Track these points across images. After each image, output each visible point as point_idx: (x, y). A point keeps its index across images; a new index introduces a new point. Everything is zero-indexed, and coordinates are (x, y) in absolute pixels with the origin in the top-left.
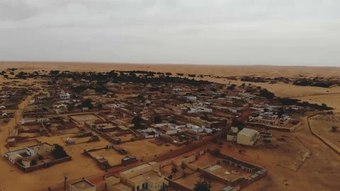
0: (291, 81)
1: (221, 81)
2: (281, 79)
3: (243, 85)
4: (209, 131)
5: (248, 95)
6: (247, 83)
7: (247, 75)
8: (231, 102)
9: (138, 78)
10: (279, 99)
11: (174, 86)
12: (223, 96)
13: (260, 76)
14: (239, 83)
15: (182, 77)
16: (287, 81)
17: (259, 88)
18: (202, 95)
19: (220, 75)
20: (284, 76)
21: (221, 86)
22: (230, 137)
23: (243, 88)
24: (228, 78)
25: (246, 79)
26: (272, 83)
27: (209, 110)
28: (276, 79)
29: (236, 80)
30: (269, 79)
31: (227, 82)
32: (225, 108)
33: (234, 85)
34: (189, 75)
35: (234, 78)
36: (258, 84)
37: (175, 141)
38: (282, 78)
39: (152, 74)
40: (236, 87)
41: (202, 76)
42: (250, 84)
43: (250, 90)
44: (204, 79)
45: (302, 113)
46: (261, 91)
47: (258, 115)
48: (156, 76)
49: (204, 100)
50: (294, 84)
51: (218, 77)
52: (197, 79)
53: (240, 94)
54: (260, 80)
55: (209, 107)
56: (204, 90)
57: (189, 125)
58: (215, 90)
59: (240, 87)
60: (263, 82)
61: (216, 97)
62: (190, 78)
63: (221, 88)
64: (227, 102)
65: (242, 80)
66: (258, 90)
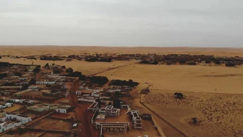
0: (82, 58)
2: (73, 57)
3: (47, 65)
5: (58, 77)
6: (50, 63)
7: (44, 54)
8: (48, 92)
12: (33, 82)
13: (55, 55)
14: (43, 63)
16: (79, 58)
17: (64, 67)
18: (7, 84)
19: (19, 55)
20: (72, 54)
21: (25, 68)
23: (49, 68)
24: (27, 58)
25: (44, 58)
26: (69, 60)
28: (69, 57)
29: (36, 59)
30: (64, 57)
31: (28, 62)
33: (39, 66)
35: (33, 58)
40: (41, 68)
42: (53, 64)
43: (57, 71)
46: (67, 71)
50: (86, 60)
51: (17, 57)
53: (50, 76)
54: (56, 58)
58: (19, 75)
60: (60, 60)
63: (26, 70)
64: (44, 94)
65: (41, 59)
66: (65, 70)
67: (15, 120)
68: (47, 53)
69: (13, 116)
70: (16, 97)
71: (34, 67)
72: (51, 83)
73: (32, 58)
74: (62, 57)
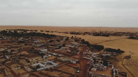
0: (91, 34)
1: (61, 35)
3: (72, 37)
5: (76, 43)
6: (74, 36)
8: (70, 51)
9: (18, 33)
13: (78, 32)
14: (70, 36)
15: (42, 32)
16: (89, 34)
17: (80, 38)
19: (61, 31)
21: (62, 38)
23: (73, 39)
24: (64, 33)
25: (72, 33)
26: (84, 35)
28: (85, 33)
29: (68, 33)
30: (82, 33)
31: (64, 35)
34: (46, 32)
35: (67, 33)
36: (79, 36)
38: (87, 32)
40: (69, 38)
41: (52, 32)
43: (76, 40)
44: (53, 34)
46: (82, 40)
48: (28, 32)
50: (93, 35)
52: (50, 33)
54: (78, 34)
60: (80, 34)
62: (46, 33)
65: (70, 34)
66: (80, 40)
71: (66, 38)
72: (72, 46)
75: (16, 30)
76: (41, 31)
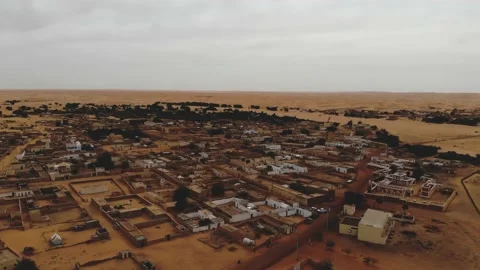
0: (419, 116)
1: (315, 117)
2: (403, 113)
3: (350, 123)
4: (307, 213)
5: (359, 139)
6: (355, 121)
7: (353, 107)
8: (336, 153)
9: (193, 113)
10: (407, 145)
11: (246, 126)
12: (321, 142)
13: (372, 109)
14: (343, 120)
15: (259, 111)
16: (412, 116)
17: (375, 128)
18: (290, 141)
19: (314, 108)
20: (406, 108)
21: (317, 126)
22: (344, 228)
23: (350, 128)
24: (325, 112)
25: (352, 113)
26: (392, 118)
27: (303, 170)
28: (395, 113)
29: (337, 114)
30: (386, 113)
31: (324, 118)
32: (328, 164)
33: (337, 124)
34: (268, 108)
35: (334, 112)
36: (372, 122)
37: (247, 240)
38: (404, 111)
39: (213, 106)
40: (339, 127)
41: (286, 110)
42: (360, 123)
43: (361, 132)
44: (291, 114)
45: (451, 172)
46: (378, 133)
47: (382, 178)
48: (220, 110)
49: (293, 151)
50: (423, 120)
51: (310, 111)
52: (280, 114)
53: (346, 138)
54: (372, 115)
55: (302, 163)
56: (290, 132)
57: (271, 201)
58: (307, 133)
59: (345, 126)
60: (378, 117)
61: (311, 145)
62: (270, 113)
63: (317, 128)
64: (329, 154)
65: (346, 115)
66: (374, 132)
67: (292, 168)
68: (359, 106)
69: (291, 165)
70: (297, 153)
71: (329, 125)
72: (345, 145)
73: (332, 113)
74: (382, 113)
75: (188, 103)
76: (253, 107)
